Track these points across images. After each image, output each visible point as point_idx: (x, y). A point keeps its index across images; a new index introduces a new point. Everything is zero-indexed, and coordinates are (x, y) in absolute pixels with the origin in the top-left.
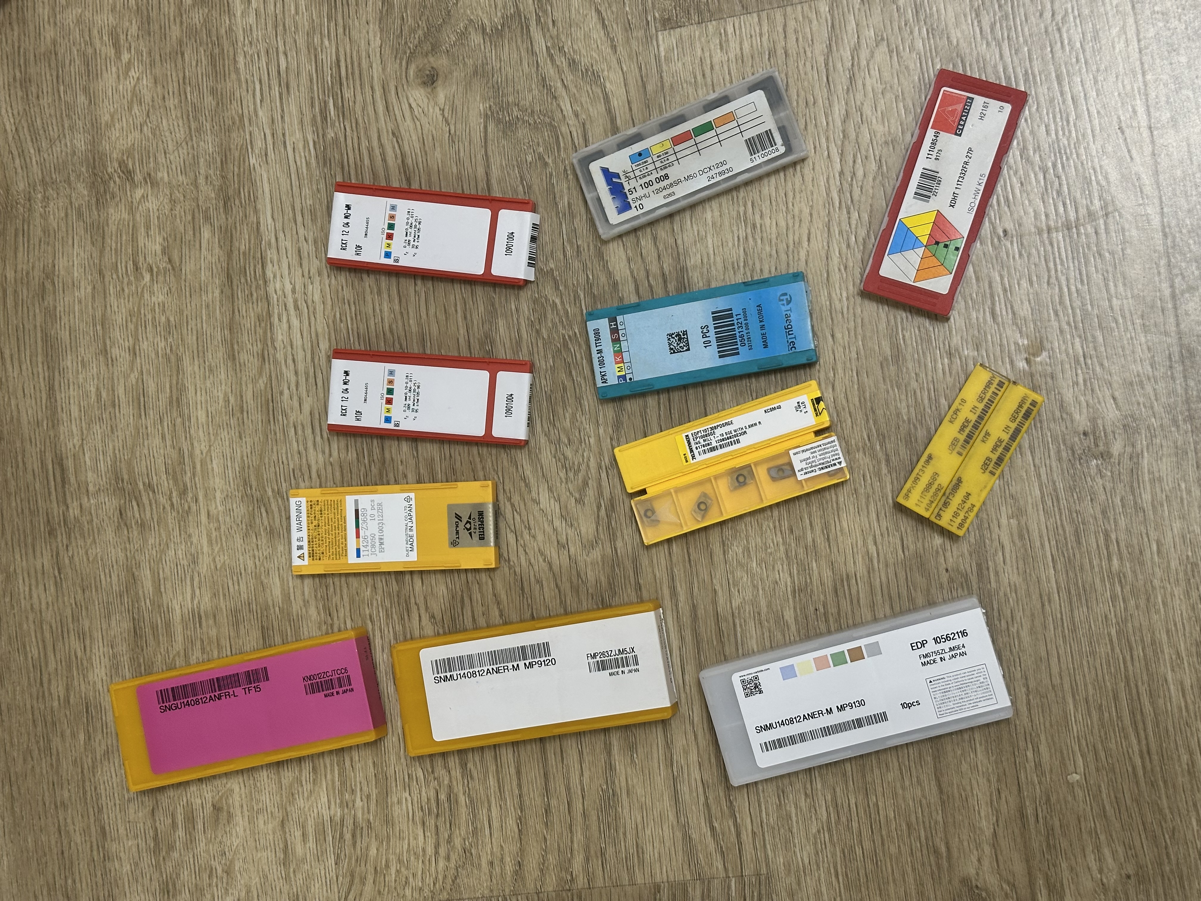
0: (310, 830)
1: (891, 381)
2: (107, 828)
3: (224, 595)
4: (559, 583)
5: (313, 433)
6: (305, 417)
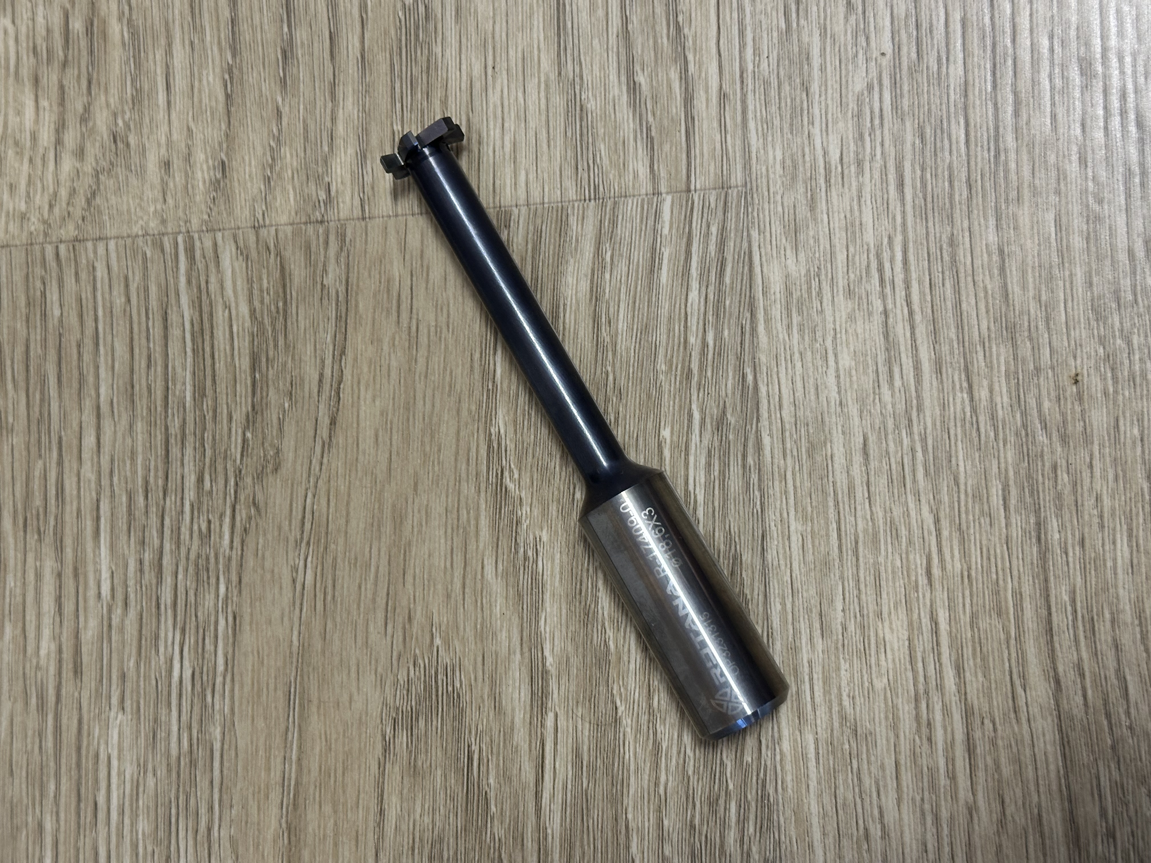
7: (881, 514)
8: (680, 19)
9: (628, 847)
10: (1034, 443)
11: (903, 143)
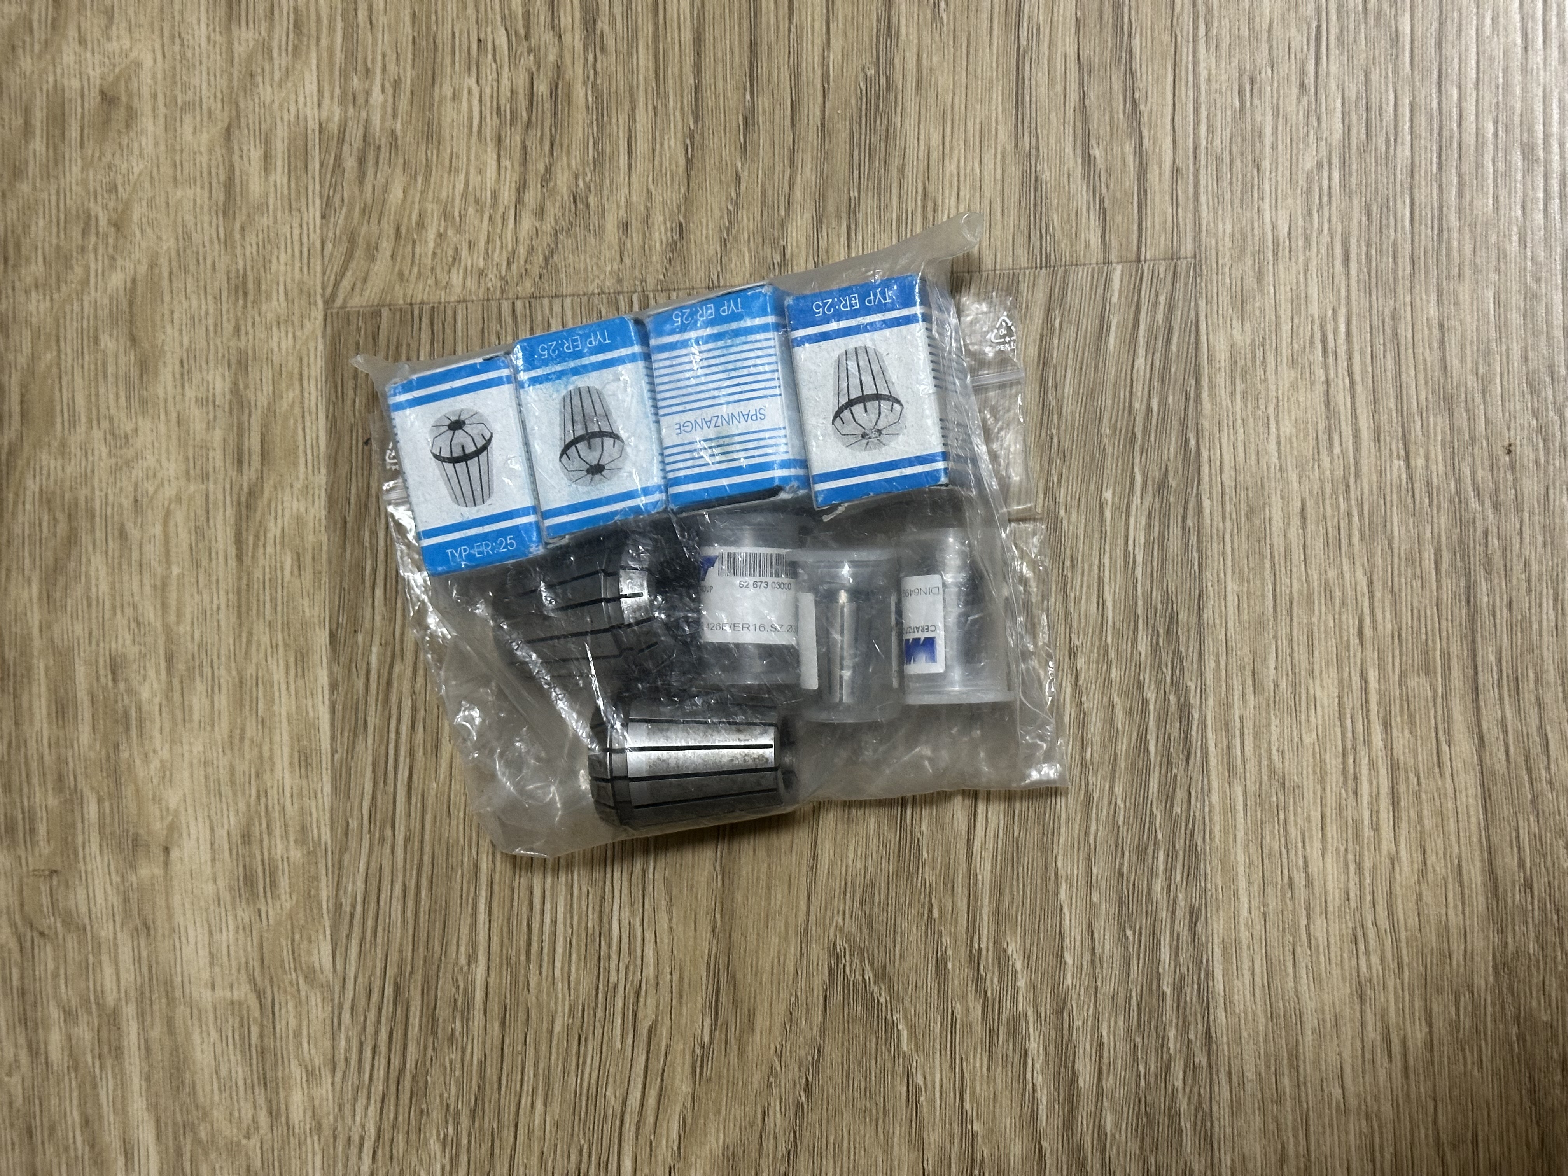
7: (1316, 577)
8: (1137, 96)
9: (1057, 894)
10: (1467, 509)
11: (1350, 219)
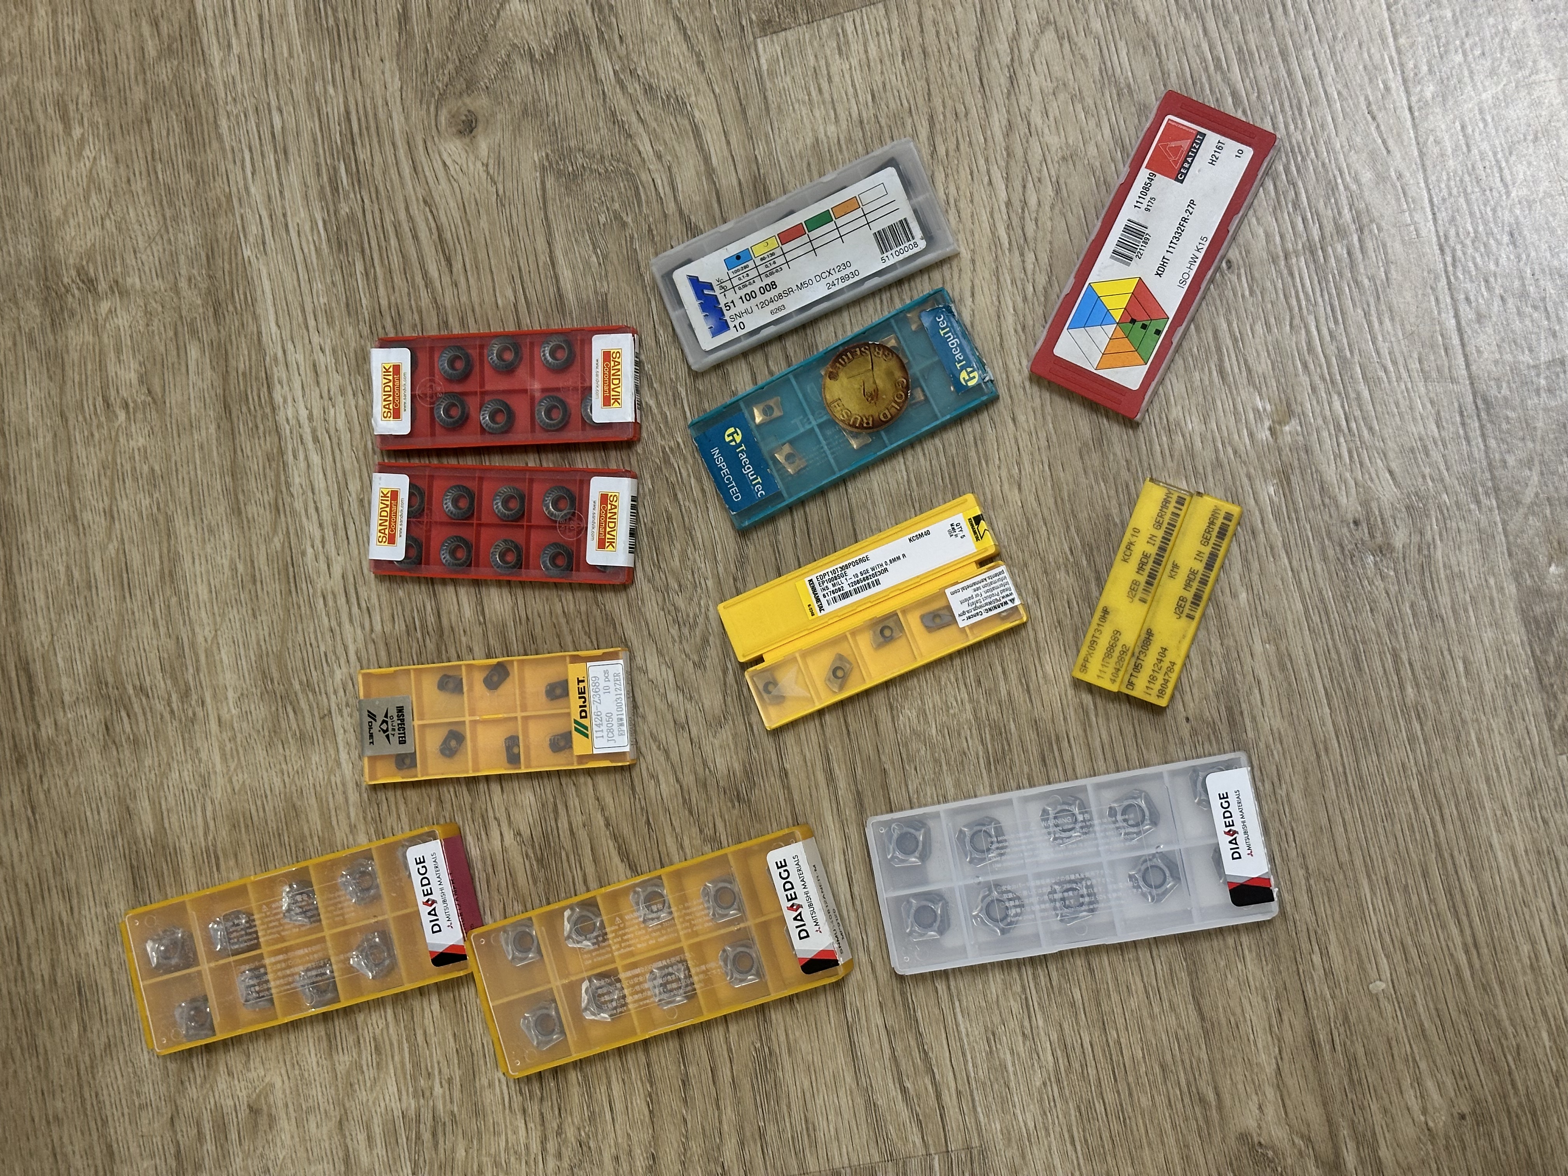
0: (377, 1130)
1: (1095, 473)
2: (115, 1146)
3: (247, 827)
4: (680, 776)
5: (348, 601)
6: (336, 583)
